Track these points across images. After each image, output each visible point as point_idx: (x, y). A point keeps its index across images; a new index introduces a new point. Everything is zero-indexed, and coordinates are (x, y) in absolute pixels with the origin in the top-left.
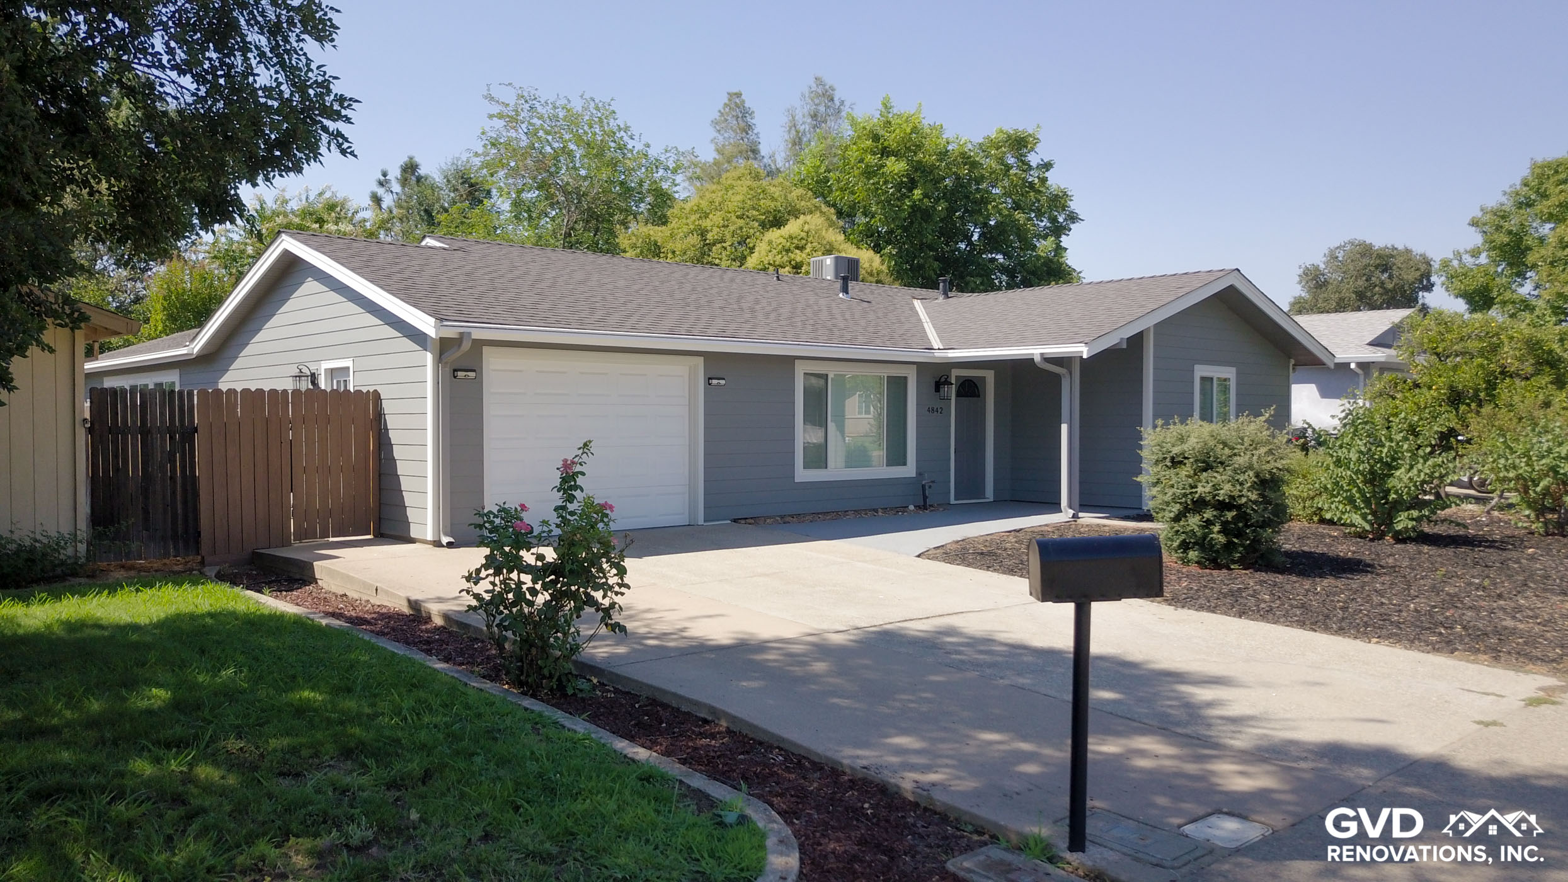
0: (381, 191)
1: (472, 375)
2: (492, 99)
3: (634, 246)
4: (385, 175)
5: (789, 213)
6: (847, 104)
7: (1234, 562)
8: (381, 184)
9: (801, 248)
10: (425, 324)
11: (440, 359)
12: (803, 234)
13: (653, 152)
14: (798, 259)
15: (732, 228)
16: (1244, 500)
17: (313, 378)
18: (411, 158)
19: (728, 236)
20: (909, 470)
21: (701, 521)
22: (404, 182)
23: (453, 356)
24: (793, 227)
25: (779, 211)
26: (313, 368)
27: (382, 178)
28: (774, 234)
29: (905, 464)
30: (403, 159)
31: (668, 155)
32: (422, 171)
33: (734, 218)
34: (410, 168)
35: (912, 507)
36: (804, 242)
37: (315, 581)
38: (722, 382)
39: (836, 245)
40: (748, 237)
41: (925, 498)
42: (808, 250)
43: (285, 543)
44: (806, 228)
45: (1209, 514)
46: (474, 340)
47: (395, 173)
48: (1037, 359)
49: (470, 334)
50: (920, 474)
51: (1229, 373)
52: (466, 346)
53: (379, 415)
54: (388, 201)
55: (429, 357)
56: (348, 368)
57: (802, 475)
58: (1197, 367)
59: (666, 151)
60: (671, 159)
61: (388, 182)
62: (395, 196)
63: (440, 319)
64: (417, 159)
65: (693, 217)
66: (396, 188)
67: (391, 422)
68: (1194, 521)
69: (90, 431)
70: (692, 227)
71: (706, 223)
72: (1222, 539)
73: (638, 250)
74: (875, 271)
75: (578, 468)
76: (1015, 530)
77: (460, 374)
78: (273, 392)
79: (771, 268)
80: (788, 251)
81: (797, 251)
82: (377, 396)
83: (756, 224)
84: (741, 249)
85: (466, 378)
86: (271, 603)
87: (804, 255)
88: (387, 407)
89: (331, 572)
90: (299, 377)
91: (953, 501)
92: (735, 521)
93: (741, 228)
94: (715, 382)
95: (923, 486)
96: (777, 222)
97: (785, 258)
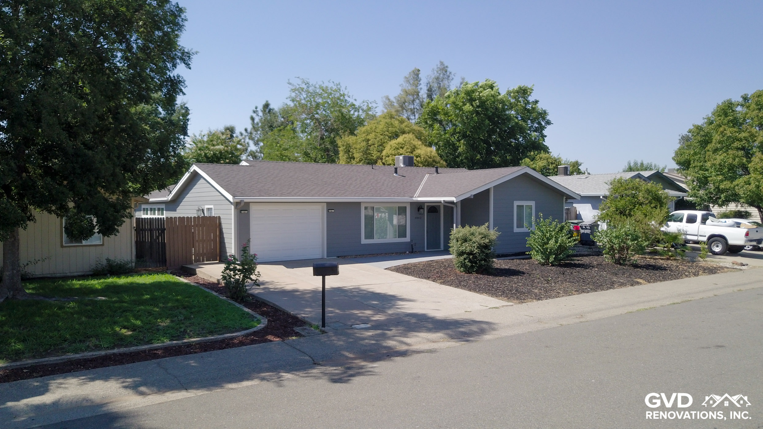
0: (254, 115)
1: (246, 212)
2: (290, 84)
3: (343, 146)
4: (256, 108)
5: (401, 132)
6: (453, 73)
7: (474, 272)
8: (254, 112)
9: (402, 148)
10: (230, 198)
11: (236, 208)
12: (404, 142)
13: (357, 104)
14: (401, 152)
15: (378, 139)
16: (475, 252)
17: (203, 210)
18: (267, 101)
19: (376, 143)
20: (408, 239)
21: (325, 257)
22: (264, 111)
23: (239, 207)
24: (400, 139)
25: (397, 132)
26: (203, 207)
27: (255, 109)
28: (394, 142)
29: (406, 237)
30: (264, 103)
31: (364, 104)
32: (271, 107)
33: (379, 135)
34: (266, 106)
35: (407, 252)
36: (403, 145)
37: (196, 274)
38: (333, 211)
39: (417, 146)
40: (384, 143)
41: (413, 249)
42: (405, 149)
43: (191, 263)
44: (405, 139)
45: (465, 256)
46: (245, 202)
47: (260, 107)
48: (442, 202)
49: (243, 200)
50: (411, 240)
51: (532, 203)
52: (242, 204)
53: (220, 224)
54: (257, 120)
55: (233, 207)
56: (212, 208)
57: (364, 241)
58: (515, 202)
59: (363, 102)
60: (366, 105)
61: (257, 111)
62: (260, 117)
63: (234, 196)
64: (270, 102)
65: (364, 135)
66: (261, 114)
67: (224, 226)
68: (462, 258)
69: (136, 230)
70: (363, 139)
71: (369, 137)
72: (469, 264)
73: (345, 147)
74: (432, 156)
75: (247, 245)
76: (431, 261)
77: (242, 212)
78: (188, 217)
79: (391, 156)
80: (398, 149)
81: (401, 149)
82: (219, 217)
83: (387, 137)
84: (381, 147)
85: (244, 213)
86: (183, 280)
87: (403, 151)
88: (223, 221)
89: (201, 272)
90: (199, 210)
91: (426, 250)
92: (338, 257)
93: (381, 139)
94: (330, 211)
95: (412, 245)
96: (396, 135)
97: (396, 152)
